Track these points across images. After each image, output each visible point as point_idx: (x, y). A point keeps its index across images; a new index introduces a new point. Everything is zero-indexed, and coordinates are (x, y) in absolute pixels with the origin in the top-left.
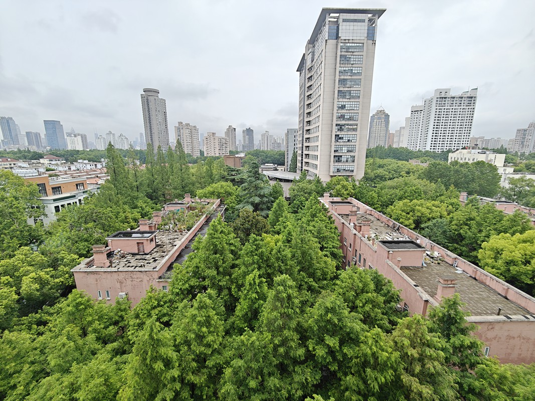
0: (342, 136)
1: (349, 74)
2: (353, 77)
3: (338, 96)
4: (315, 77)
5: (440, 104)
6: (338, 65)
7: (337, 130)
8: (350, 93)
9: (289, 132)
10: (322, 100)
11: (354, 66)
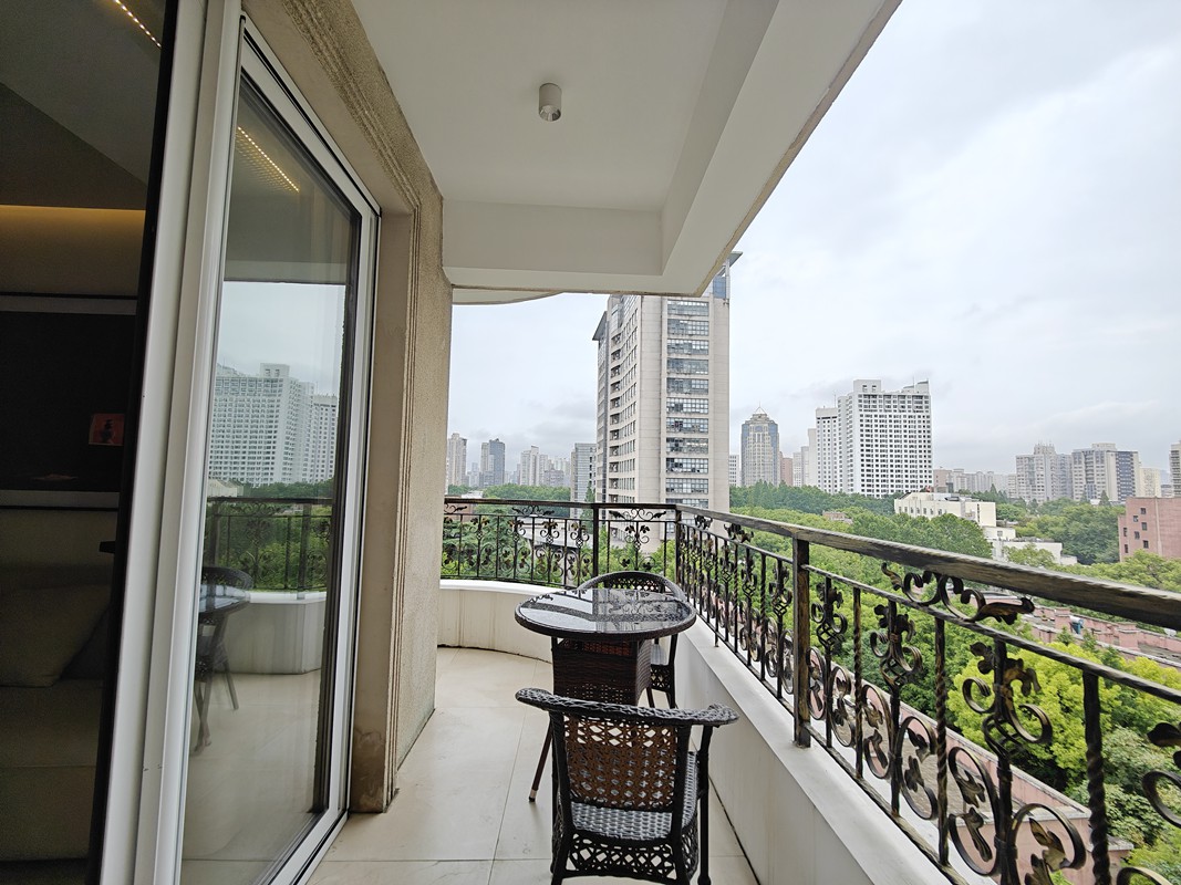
0: (681, 461)
1: (686, 351)
2: (693, 357)
3: (668, 387)
4: (626, 352)
5: (865, 406)
6: (665, 335)
7: (669, 450)
8: (691, 384)
9: (578, 450)
10: (638, 393)
11: (693, 338)
